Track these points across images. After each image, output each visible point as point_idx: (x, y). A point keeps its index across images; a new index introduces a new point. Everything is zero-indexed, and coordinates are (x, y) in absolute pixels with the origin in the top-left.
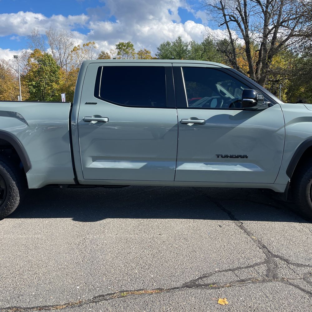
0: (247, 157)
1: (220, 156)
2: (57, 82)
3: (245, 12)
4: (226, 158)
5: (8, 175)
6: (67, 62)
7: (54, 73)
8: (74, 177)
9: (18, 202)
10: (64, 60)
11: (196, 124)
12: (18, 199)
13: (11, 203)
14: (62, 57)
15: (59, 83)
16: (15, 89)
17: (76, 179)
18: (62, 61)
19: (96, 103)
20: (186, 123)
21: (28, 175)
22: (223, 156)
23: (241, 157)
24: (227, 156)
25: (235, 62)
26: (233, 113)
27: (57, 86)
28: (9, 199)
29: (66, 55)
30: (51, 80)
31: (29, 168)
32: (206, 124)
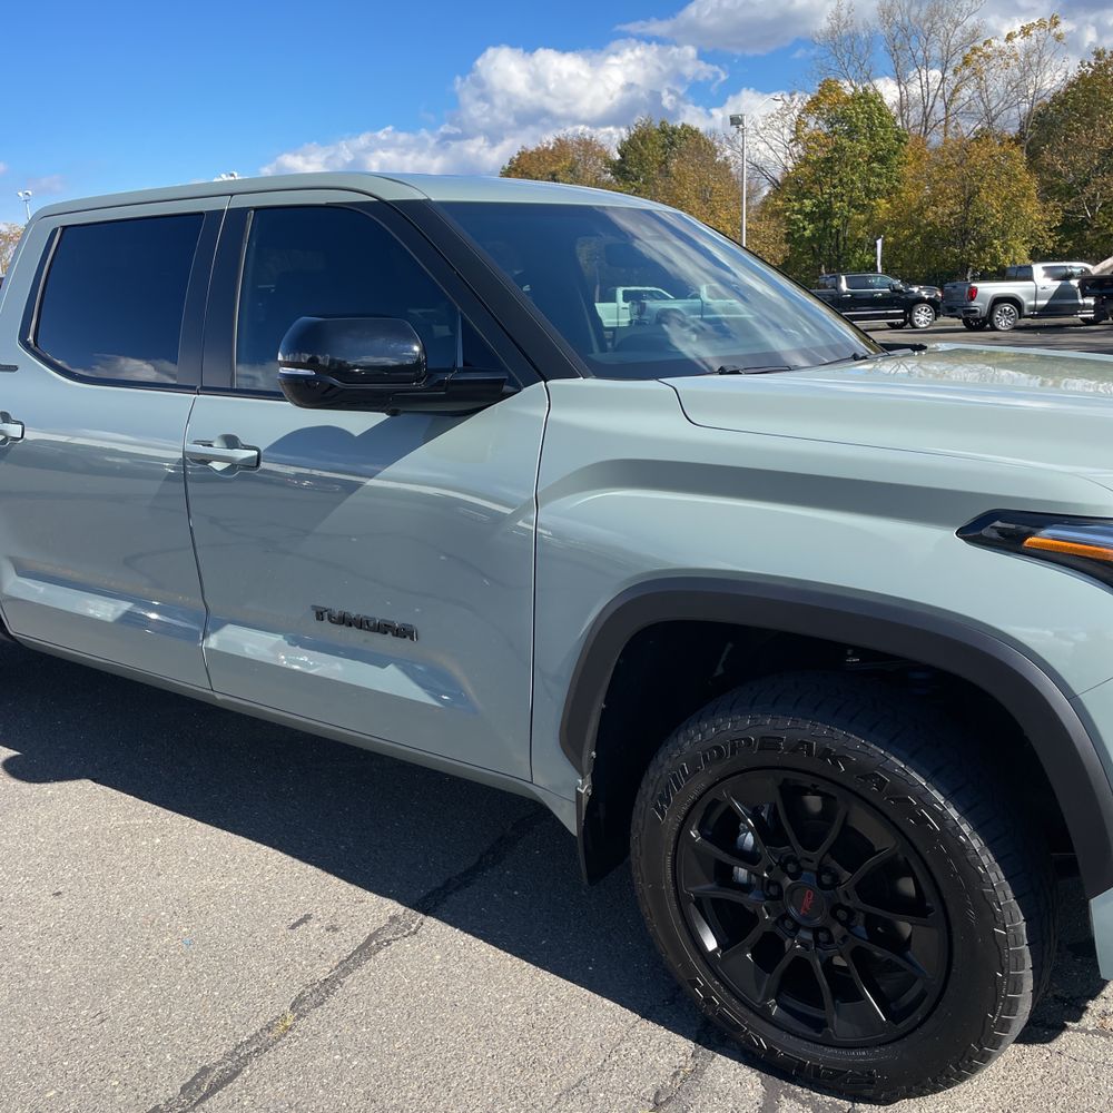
1: (325, 616)
7: (882, 160)
14: (932, 94)
18: (928, 109)
19: (14, 368)
20: (205, 460)
22: (336, 615)
24: (346, 619)
32: (263, 465)
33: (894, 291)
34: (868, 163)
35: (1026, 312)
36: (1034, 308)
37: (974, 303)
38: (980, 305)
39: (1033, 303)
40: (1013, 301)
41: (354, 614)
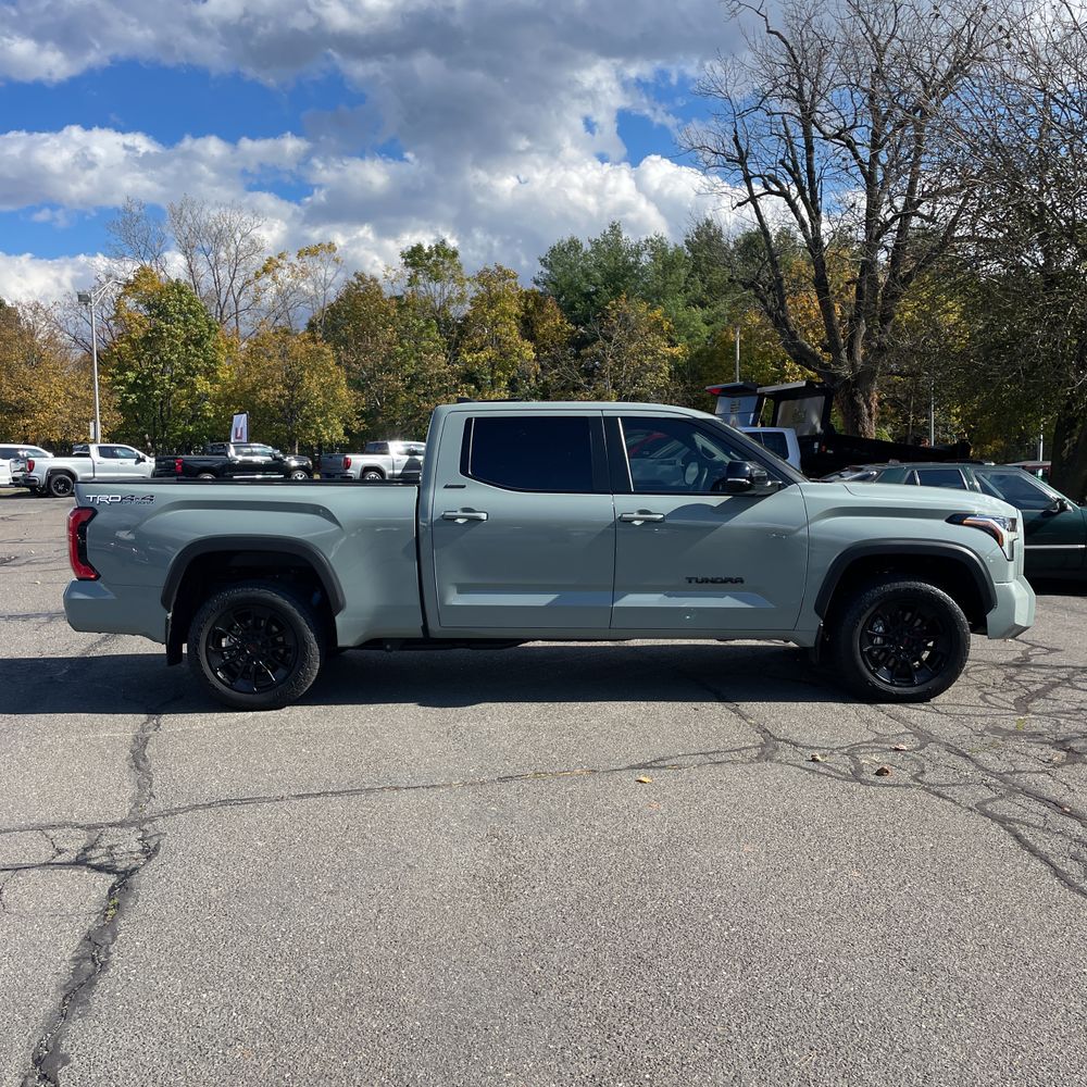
0: (742, 581)
1: (693, 581)
2: (210, 373)
3: (810, 171)
4: (704, 584)
5: (303, 622)
6: (241, 306)
7: (198, 344)
8: (422, 624)
9: (316, 673)
10: (231, 298)
11: (647, 521)
12: (318, 665)
13: (306, 673)
14: (224, 291)
15: (218, 378)
16: (73, 399)
17: (425, 628)
18: (222, 303)
19: (463, 487)
20: (630, 521)
21: (339, 619)
22: (700, 578)
23: (731, 580)
24: (705, 581)
25: (784, 319)
26: (715, 501)
27: (209, 386)
28: (302, 667)
29: (238, 283)
30: (191, 368)
31: (340, 607)
32: (667, 521)
33: (275, 459)
34: (185, 344)
35: (387, 478)
36: (393, 476)
37: (349, 471)
38: (354, 472)
39: (391, 472)
40: (377, 469)
41: (710, 578)
